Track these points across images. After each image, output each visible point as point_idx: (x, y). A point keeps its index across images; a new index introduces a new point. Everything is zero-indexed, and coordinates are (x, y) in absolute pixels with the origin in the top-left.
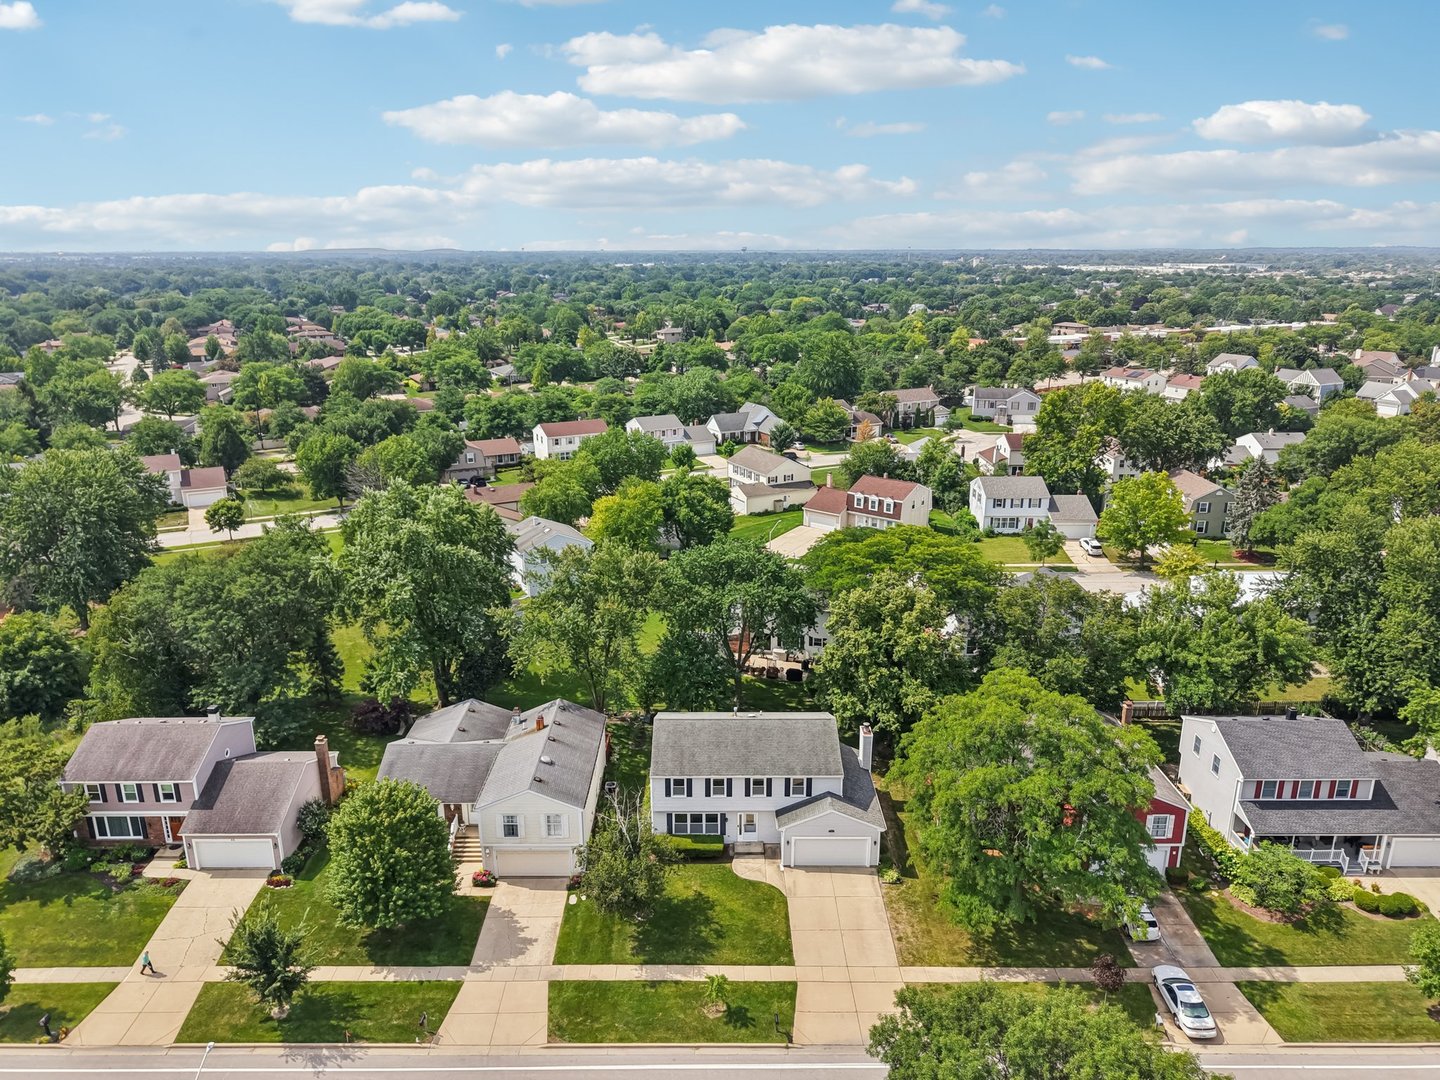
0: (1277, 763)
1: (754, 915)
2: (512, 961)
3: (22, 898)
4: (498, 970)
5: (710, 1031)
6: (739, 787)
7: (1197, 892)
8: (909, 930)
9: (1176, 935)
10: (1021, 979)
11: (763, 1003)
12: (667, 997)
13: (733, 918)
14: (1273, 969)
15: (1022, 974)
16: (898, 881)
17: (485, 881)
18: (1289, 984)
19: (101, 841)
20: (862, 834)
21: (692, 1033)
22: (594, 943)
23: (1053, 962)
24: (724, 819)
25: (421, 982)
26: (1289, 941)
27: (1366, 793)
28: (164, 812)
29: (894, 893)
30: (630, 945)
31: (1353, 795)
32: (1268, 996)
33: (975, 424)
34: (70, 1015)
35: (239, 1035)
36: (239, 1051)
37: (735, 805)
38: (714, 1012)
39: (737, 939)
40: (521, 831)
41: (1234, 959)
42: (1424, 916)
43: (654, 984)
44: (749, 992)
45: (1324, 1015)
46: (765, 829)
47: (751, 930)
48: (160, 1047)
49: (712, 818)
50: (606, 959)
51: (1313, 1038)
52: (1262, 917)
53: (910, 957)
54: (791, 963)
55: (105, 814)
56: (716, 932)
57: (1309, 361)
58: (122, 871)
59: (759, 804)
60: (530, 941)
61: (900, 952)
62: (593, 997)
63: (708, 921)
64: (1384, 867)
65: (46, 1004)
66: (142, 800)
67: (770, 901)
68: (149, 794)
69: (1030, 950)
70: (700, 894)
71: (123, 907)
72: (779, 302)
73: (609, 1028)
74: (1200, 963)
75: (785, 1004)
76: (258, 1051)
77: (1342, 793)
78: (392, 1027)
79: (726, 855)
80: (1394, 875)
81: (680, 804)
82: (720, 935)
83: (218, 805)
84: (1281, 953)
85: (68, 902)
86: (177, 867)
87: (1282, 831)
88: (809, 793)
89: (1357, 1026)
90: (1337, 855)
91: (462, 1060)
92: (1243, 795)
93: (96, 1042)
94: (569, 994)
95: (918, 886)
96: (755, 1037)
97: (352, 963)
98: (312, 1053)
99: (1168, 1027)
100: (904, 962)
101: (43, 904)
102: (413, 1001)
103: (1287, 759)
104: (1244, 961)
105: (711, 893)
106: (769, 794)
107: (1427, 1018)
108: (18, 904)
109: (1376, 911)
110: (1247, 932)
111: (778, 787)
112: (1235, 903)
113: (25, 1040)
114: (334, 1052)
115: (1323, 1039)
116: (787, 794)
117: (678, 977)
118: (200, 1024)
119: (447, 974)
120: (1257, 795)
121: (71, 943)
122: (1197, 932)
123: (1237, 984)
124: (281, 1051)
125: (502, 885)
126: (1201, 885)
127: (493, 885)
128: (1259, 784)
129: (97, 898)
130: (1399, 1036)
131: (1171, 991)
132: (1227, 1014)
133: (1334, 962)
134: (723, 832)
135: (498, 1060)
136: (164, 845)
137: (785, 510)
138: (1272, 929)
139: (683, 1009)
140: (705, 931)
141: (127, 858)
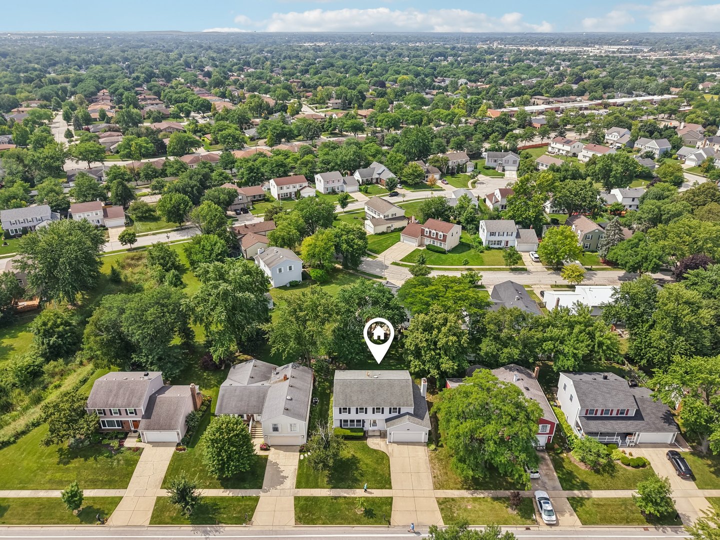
0: (596, 400)
1: (376, 466)
2: (278, 487)
3: (76, 457)
4: (272, 491)
5: (359, 520)
6: (370, 410)
7: (558, 454)
8: (439, 473)
9: (546, 475)
10: (482, 496)
11: (379, 507)
12: (341, 504)
13: (367, 467)
14: (583, 491)
15: (482, 493)
16: (436, 449)
17: (265, 448)
18: (588, 499)
19: (104, 430)
20: (421, 430)
21: (351, 521)
22: (311, 478)
23: (497, 487)
24: (364, 421)
25: (243, 497)
26: (592, 479)
27: (632, 413)
28: (130, 418)
29: (433, 455)
30: (326, 479)
31: (627, 414)
32: (579, 504)
33: (487, 171)
34: (106, 512)
35: (175, 521)
36: (175, 528)
37: (369, 417)
38: (360, 511)
39: (369, 477)
40: (280, 429)
41: (568, 487)
42: (648, 467)
43: (336, 498)
44: (374, 502)
45: (600, 513)
46: (381, 425)
47: (375, 473)
48: (144, 526)
49: (358, 421)
50: (316, 486)
51: (594, 523)
52: (582, 466)
53: (439, 486)
54: (391, 488)
55: (105, 420)
56: (360, 473)
57: (656, 133)
58: (115, 444)
59: (379, 417)
60: (285, 478)
61: (434, 483)
62: (312, 504)
63: (357, 469)
64: (636, 444)
65: (97, 507)
66: (120, 414)
67: (383, 459)
68: (123, 413)
69: (487, 482)
70: (354, 456)
71: (119, 461)
72: (392, 78)
73: (319, 518)
74: (554, 488)
75: (388, 508)
76: (182, 528)
77: (622, 413)
78: (234, 517)
79: (365, 437)
80: (639, 447)
81: (345, 416)
82: (362, 475)
83: (152, 417)
84: (587, 484)
85: (95, 459)
86: (137, 442)
87: (595, 430)
88: (399, 413)
89: (612, 518)
90: (617, 439)
91: (262, 533)
92: (580, 414)
93: (119, 524)
94: (302, 502)
95: (443, 451)
96: (376, 522)
97: (215, 488)
98: (203, 529)
99: (538, 518)
100: (436, 488)
101: (86, 460)
102: (241, 506)
103: (600, 400)
104: (571, 488)
105: (359, 455)
106: (383, 413)
107: (640, 515)
108: (75, 460)
109: (629, 465)
110: (575, 474)
111: (387, 410)
112: (572, 459)
113: (91, 523)
114: (212, 529)
115: (598, 524)
116: (390, 413)
117: (345, 495)
118: (158, 516)
119: (252, 493)
120: (586, 414)
121: (101, 478)
122: (555, 473)
123: (568, 498)
124: (191, 529)
125: (272, 449)
126: (559, 452)
127: (269, 450)
128: (587, 410)
129: (107, 457)
130: (628, 522)
131: (540, 503)
132: (562, 513)
133: (608, 488)
134: (363, 426)
135: (276, 533)
136: (131, 431)
137: (392, 231)
138: (586, 472)
139: (348, 510)
140: (356, 474)
141: (116, 437)
